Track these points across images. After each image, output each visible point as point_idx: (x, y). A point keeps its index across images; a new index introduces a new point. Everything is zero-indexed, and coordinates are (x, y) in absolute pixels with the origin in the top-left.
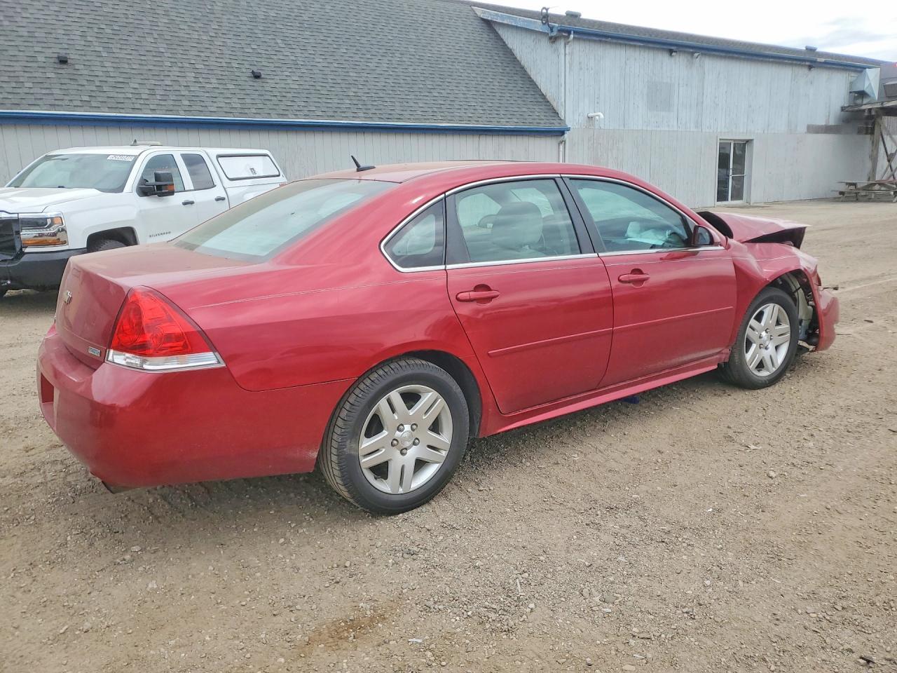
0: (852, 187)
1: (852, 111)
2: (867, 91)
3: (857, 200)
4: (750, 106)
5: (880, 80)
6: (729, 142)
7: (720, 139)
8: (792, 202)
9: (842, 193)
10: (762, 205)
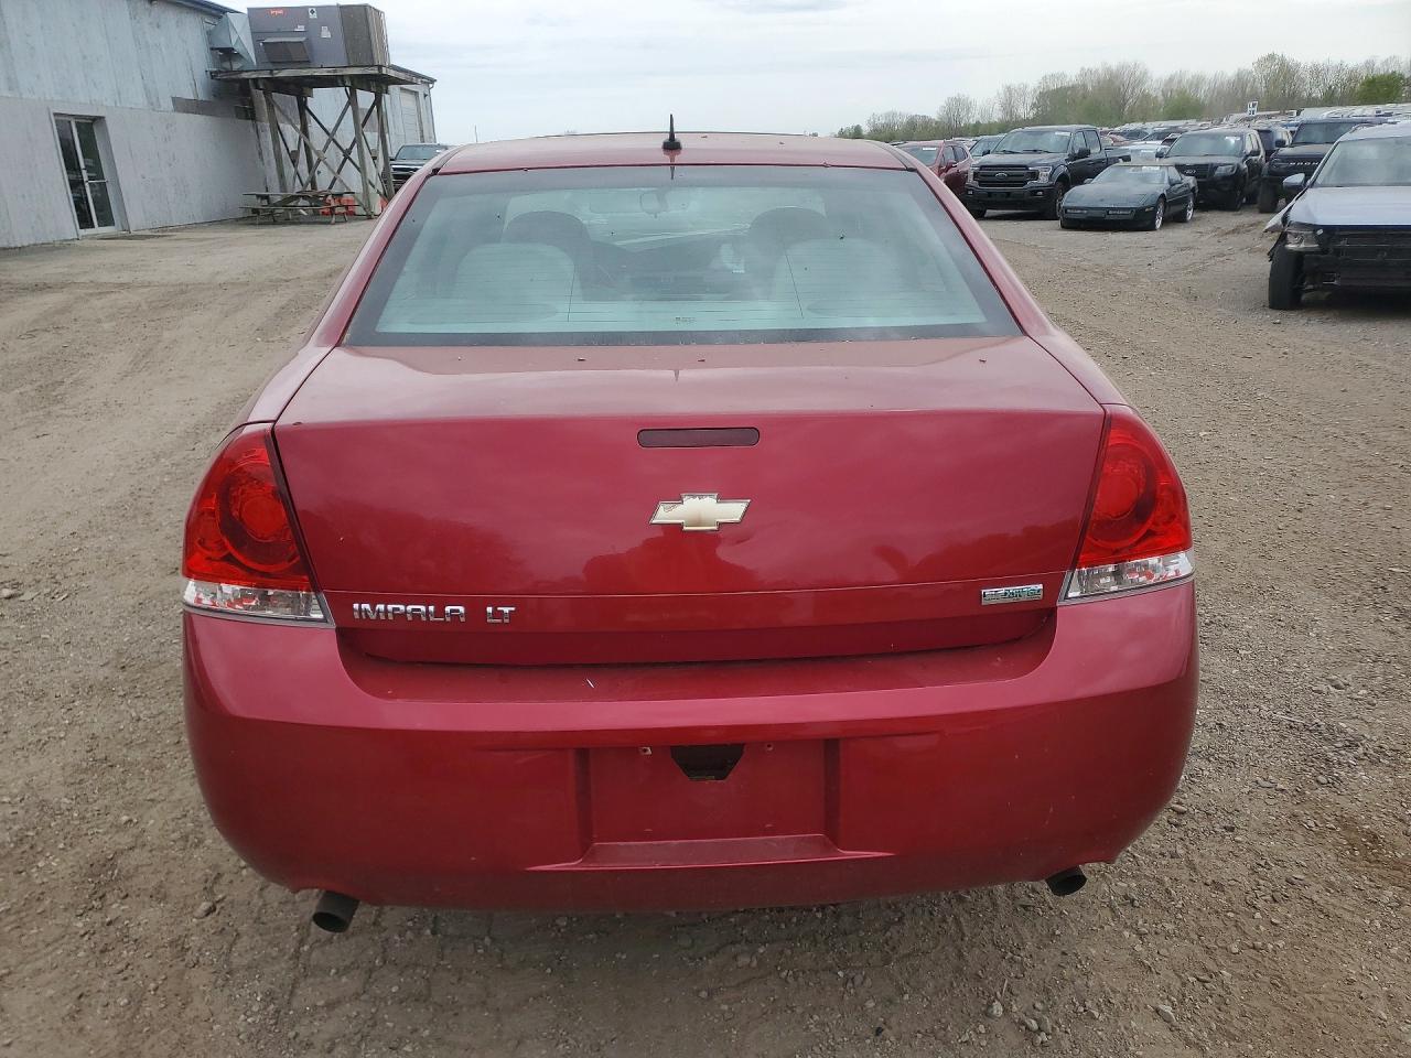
0: (265, 202)
1: (226, 81)
2: (238, 49)
3: (275, 223)
4: (85, 57)
5: (253, 33)
6: (67, 119)
7: (55, 114)
8: (188, 227)
9: (255, 211)
10: (148, 233)
